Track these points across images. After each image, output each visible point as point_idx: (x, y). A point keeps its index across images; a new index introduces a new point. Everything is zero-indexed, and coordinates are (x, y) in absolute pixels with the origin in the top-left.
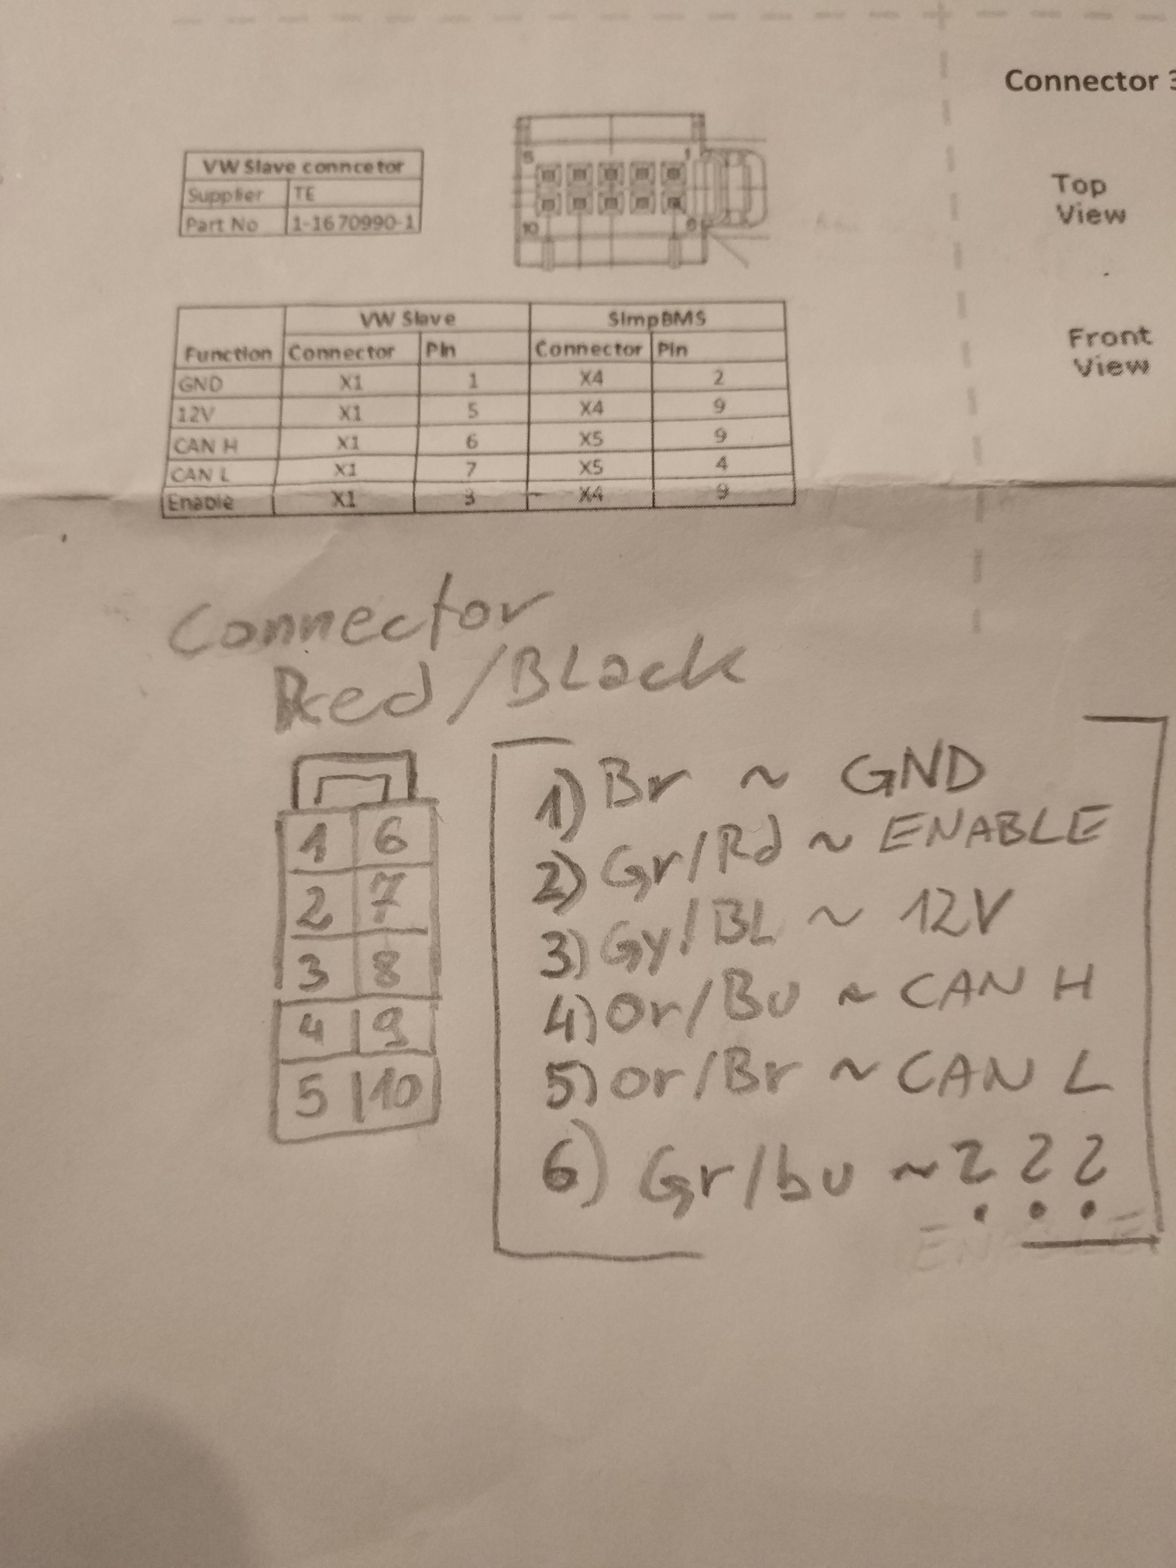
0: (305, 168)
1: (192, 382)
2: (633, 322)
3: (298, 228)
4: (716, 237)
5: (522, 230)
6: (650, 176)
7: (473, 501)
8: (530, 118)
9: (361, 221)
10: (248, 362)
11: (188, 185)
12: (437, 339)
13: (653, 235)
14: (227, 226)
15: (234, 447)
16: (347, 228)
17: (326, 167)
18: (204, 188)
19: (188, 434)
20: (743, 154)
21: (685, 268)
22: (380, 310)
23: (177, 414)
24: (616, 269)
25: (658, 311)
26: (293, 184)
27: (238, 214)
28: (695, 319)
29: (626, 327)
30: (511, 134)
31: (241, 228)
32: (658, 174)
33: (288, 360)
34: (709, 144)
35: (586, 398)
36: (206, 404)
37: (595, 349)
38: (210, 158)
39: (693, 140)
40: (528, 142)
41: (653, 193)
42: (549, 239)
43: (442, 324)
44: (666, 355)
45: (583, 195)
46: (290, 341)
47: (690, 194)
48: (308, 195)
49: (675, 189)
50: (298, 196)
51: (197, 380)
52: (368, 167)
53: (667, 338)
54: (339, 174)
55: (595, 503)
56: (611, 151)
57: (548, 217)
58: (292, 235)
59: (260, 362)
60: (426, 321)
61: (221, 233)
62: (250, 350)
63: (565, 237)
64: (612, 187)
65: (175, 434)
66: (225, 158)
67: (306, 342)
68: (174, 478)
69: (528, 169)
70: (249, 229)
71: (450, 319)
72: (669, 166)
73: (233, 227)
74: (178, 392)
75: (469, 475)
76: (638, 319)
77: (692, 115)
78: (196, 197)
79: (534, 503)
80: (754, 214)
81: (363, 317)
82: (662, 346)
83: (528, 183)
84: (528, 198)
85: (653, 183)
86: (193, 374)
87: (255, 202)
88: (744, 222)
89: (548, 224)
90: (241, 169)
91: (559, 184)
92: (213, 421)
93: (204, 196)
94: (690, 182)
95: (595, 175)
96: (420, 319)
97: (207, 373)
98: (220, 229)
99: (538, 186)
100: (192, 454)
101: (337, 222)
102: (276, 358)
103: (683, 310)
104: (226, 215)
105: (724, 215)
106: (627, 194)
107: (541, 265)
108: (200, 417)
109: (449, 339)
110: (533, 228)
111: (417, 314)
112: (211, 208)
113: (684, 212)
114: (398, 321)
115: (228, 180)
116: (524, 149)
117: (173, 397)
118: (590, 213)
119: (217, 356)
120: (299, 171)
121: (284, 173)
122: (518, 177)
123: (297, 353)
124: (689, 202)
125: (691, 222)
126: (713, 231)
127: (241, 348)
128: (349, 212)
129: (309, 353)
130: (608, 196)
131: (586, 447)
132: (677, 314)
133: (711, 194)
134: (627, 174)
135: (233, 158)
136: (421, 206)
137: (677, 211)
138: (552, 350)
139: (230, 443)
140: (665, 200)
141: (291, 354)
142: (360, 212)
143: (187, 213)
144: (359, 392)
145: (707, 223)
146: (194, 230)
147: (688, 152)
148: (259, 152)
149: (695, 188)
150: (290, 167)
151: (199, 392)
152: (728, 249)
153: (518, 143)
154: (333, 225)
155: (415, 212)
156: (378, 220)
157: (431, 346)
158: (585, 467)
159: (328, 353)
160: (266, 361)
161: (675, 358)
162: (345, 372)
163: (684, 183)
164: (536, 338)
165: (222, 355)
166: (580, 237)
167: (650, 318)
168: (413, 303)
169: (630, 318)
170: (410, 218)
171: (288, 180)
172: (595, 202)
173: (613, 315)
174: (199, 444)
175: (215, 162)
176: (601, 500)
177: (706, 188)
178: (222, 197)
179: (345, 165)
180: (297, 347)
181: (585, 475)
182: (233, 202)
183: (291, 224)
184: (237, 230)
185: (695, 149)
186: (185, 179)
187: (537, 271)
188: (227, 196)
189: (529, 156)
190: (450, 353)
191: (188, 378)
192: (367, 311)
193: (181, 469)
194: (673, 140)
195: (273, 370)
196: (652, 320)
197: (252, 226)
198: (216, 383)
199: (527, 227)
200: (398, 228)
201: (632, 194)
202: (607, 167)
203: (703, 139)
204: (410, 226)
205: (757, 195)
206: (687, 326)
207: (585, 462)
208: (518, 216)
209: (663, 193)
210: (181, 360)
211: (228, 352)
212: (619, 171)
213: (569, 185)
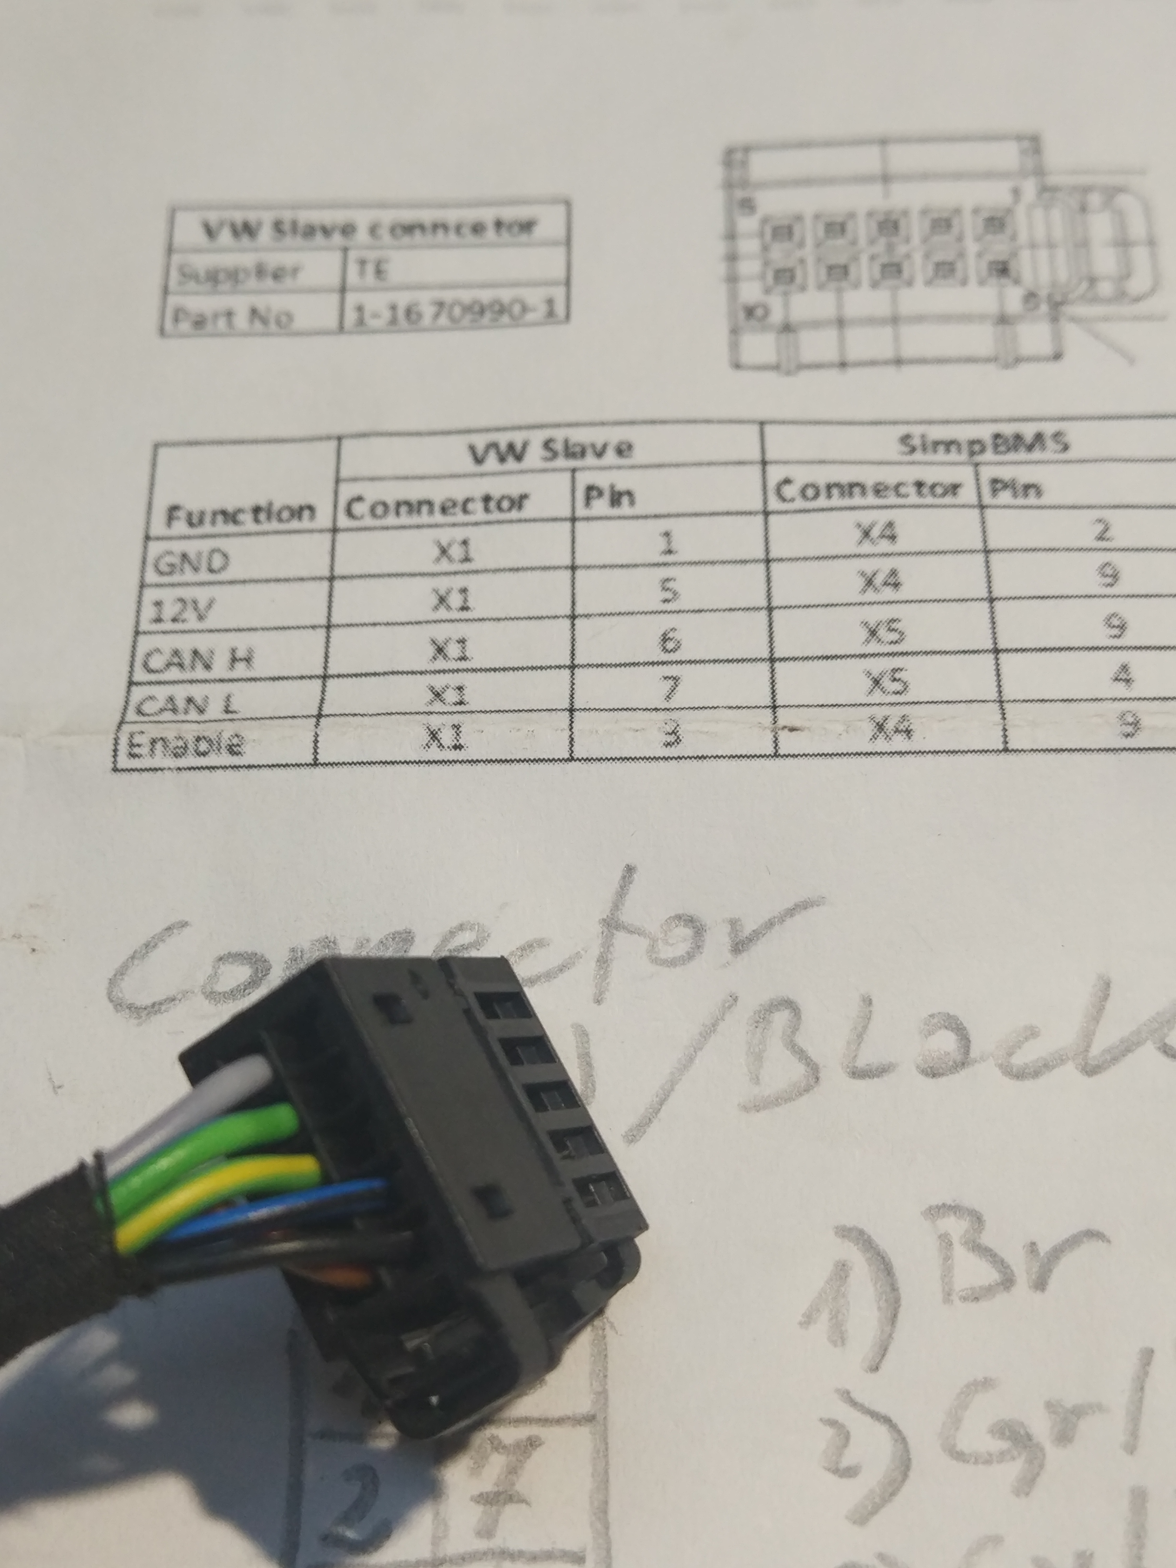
0: (373, 230)
1: (176, 560)
2: (941, 448)
3: (361, 322)
4: (1073, 319)
5: (741, 315)
6: (955, 230)
7: (678, 741)
8: (747, 149)
9: (467, 309)
10: (275, 525)
11: (176, 258)
12: (603, 480)
13: (966, 318)
14: (241, 321)
15: (248, 660)
16: (443, 320)
17: (409, 229)
18: (202, 262)
19: (167, 643)
20: (1111, 193)
21: (1025, 369)
22: (503, 440)
23: (148, 612)
24: (906, 370)
25: (985, 432)
26: (353, 255)
27: (261, 302)
28: (1050, 444)
29: (930, 457)
30: (718, 173)
31: (265, 321)
32: (969, 225)
33: (343, 521)
34: (1052, 180)
35: (869, 566)
36: (202, 595)
37: (879, 490)
38: (213, 217)
39: (1023, 173)
40: (745, 184)
41: (961, 255)
42: (787, 328)
43: (610, 457)
44: (1005, 497)
45: (842, 260)
46: (347, 491)
47: (1025, 255)
48: (379, 272)
49: (999, 248)
50: (362, 273)
51: (184, 556)
52: (478, 229)
53: (1005, 473)
54: (429, 238)
55: (899, 743)
56: (887, 195)
57: (786, 294)
58: (350, 333)
59: (295, 524)
60: (583, 454)
61: (231, 331)
62: (276, 507)
63: (816, 324)
64: (890, 248)
65: (145, 644)
66: (239, 217)
67: (373, 492)
68: (139, 712)
69: (747, 224)
70: (278, 323)
71: (624, 450)
72: (986, 215)
73: (251, 321)
74: (151, 577)
75: (668, 697)
76: (949, 445)
77: (1019, 138)
78: (188, 275)
79: (788, 743)
80: (1138, 284)
81: (472, 449)
82: (997, 485)
83: (749, 246)
84: (749, 267)
85: (960, 239)
86: (178, 547)
87: (288, 282)
88: (1121, 296)
89: (786, 305)
90: (265, 235)
91: (801, 244)
92: (212, 621)
93: (202, 274)
94: (1023, 237)
95: (862, 229)
96: (574, 452)
97: (206, 545)
98: (230, 324)
99: (765, 248)
100: (174, 674)
101: (428, 311)
102: (323, 519)
103: (1029, 431)
104: (240, 304)
105: (1084, 285)
106: (918, 258)
107: (776, 367)
108: (190, 615)
109: (623, 481)
110: (759, 312)
111: (566, 442)
112: (214, 292)
113: (1017, 282)
114: (535, 456)
115: (243, 250)
116: (739, 194)
117: (142, 586)
118: (857, 285)
119: (220, 518)
120: (362, 235)
121: (337, 239)
122: (731, 236)
123: (358, 508)
124: (1024, 265)
125: (1031, 297)
126: (1069, 310)
127: (263, 503)
128: (448, 296)
129: (380, 508)
130: (885, 260)
131: (873, 647)
132: (1018, 437)
133: (1061, 254)
134: (916, 228)
135: (252, 217)
136: (568, 283)
137: (1004, 281)
138: (803, 492)
139: (240, 654)
140: (984, 265)
141: (349, 513)
142: (466, 296)
143: (173, 301)
144: (466, 566)
145: (1058, 298)
146: (185, 326)
147: (1016, 192)
148: (295, 207)
149: (1033, 246)
150: (348, 230)
151: (189, 576)
152: (1097, 336)
153: (729, 185)
154: (420, 316)
155: (559, 293)
156: (497, 308)
157: (592, 491)
158: (877, 682)
159: (413, 507)
160: (306, 523)
161: (1021, 501)
162: (445, 536)
163: (1014, 238)
164: (775, 474)
165: (230, 517)
166: (841, 323)
167: (972, 443)
168: (558, 426)
169: (936, 444)
170: (550, 302)
171: (345, 250)
172: (864, 270)
173: (905, 439)
174: (187, 658)
175: (221, 224)
176: (909, 738)
177: (1051, 245)
178: (234, 275)
179: (439, 227)
180: (360, 499)
181: (877, 696)
182: (252, 283)
183: (351, 317)
184: (258, 326)
185: (1029, 188)
186: (170, 250)
187: (770, 377)
188: (241, 276)
189: (748, 205)
190: (625, 500)
191: (170, 553)
192: (480, 442)
193: (151, 698)
194: (989, 175)
195: (316, 536)
196: (975, 447)
197: (284, 319)
198: (217, 561)
199: (750, 312)
200: (530, 317)
201: (927, 256)
202: (881, 218)
203: (1039, 172)
204: (551, 314)
205: (1140, 255)
206: (1036, 455)
207: (875, 674)
208: (733, 295)
209: (980, 255)
210: (158, 527)
211: (240, 511)
212: (902, 224)
213: (818, 245)
